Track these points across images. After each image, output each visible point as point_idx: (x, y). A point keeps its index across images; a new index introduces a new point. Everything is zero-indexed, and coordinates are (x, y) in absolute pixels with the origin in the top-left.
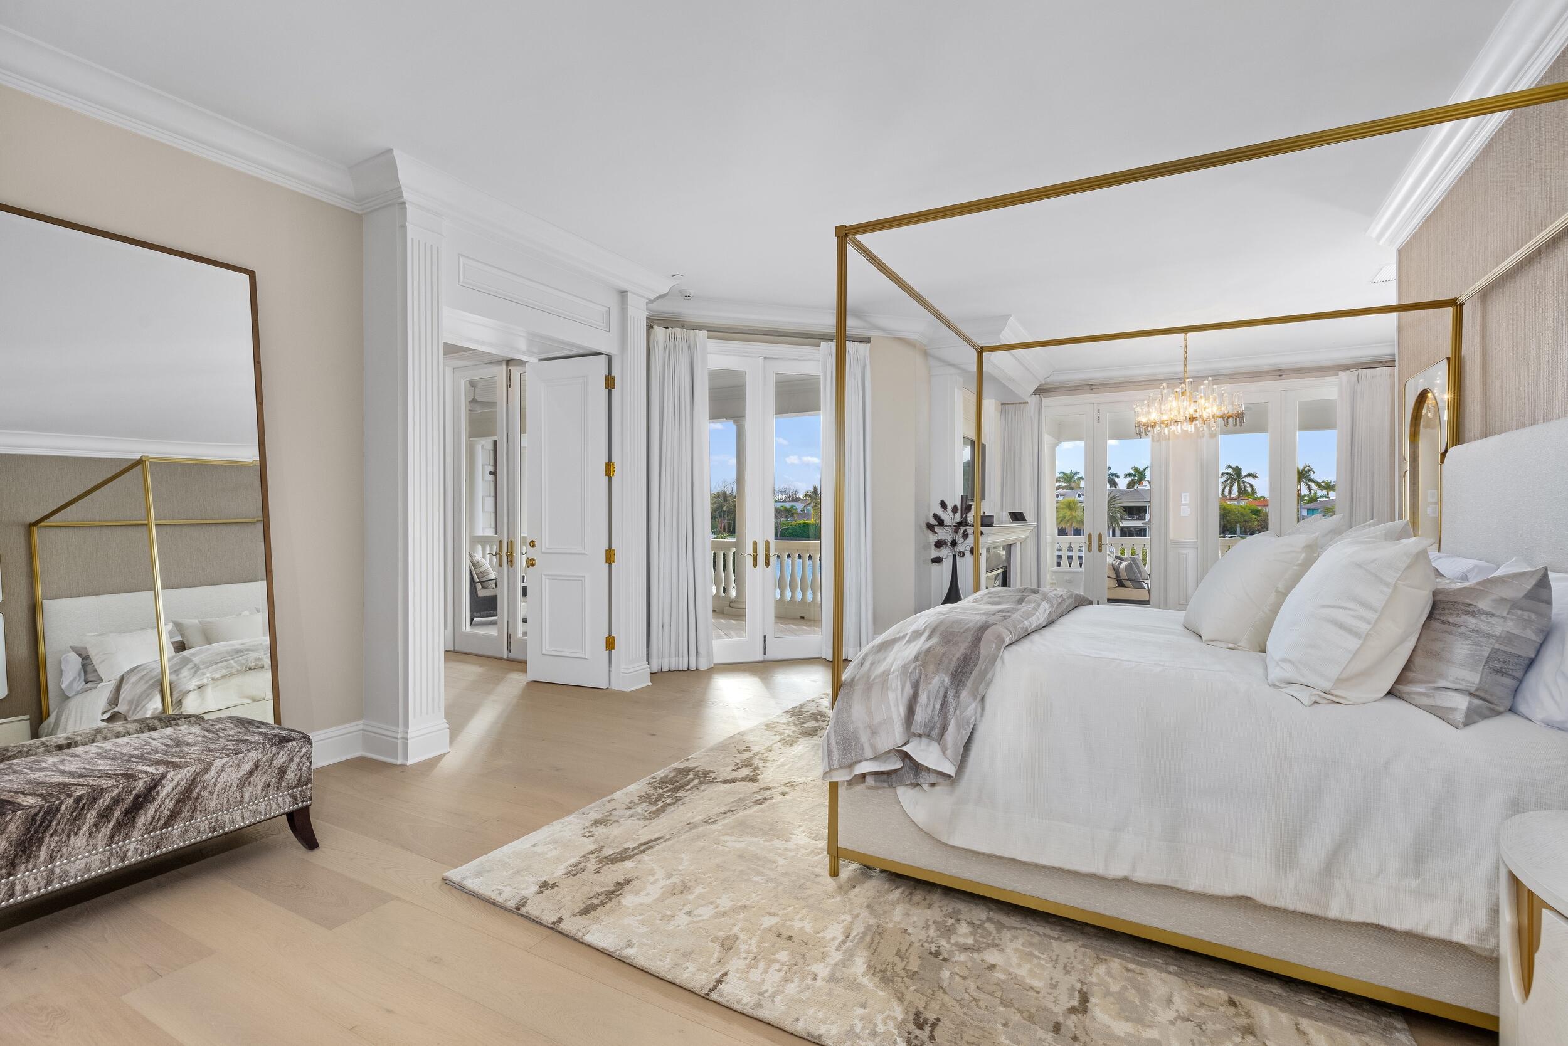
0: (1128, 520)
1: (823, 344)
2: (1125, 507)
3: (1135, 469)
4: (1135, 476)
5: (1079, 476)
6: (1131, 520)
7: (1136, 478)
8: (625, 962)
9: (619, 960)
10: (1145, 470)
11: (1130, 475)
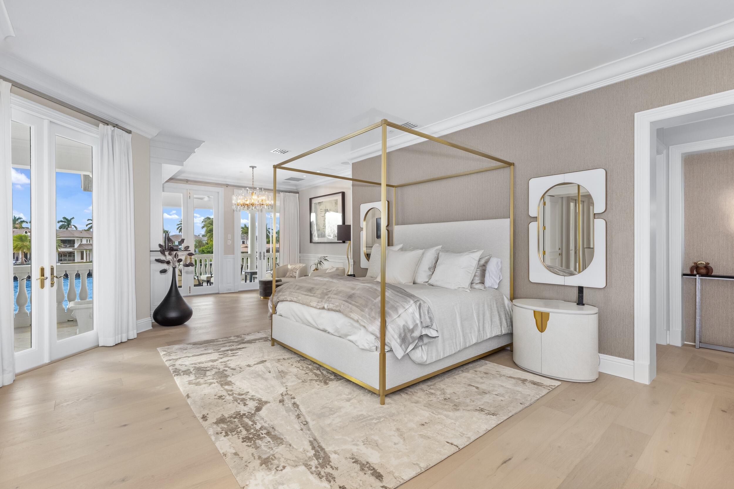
0: (63, 247)
1: (101, 125)
2: (61, 240)
3: (64, 218)
4: (65, 222)
5: (22, 220)
6: (65, 247)
7: (66, 224)
8: (428, 469)
9: (426, 470)
10: (71, 219)
11: (62, 221)
